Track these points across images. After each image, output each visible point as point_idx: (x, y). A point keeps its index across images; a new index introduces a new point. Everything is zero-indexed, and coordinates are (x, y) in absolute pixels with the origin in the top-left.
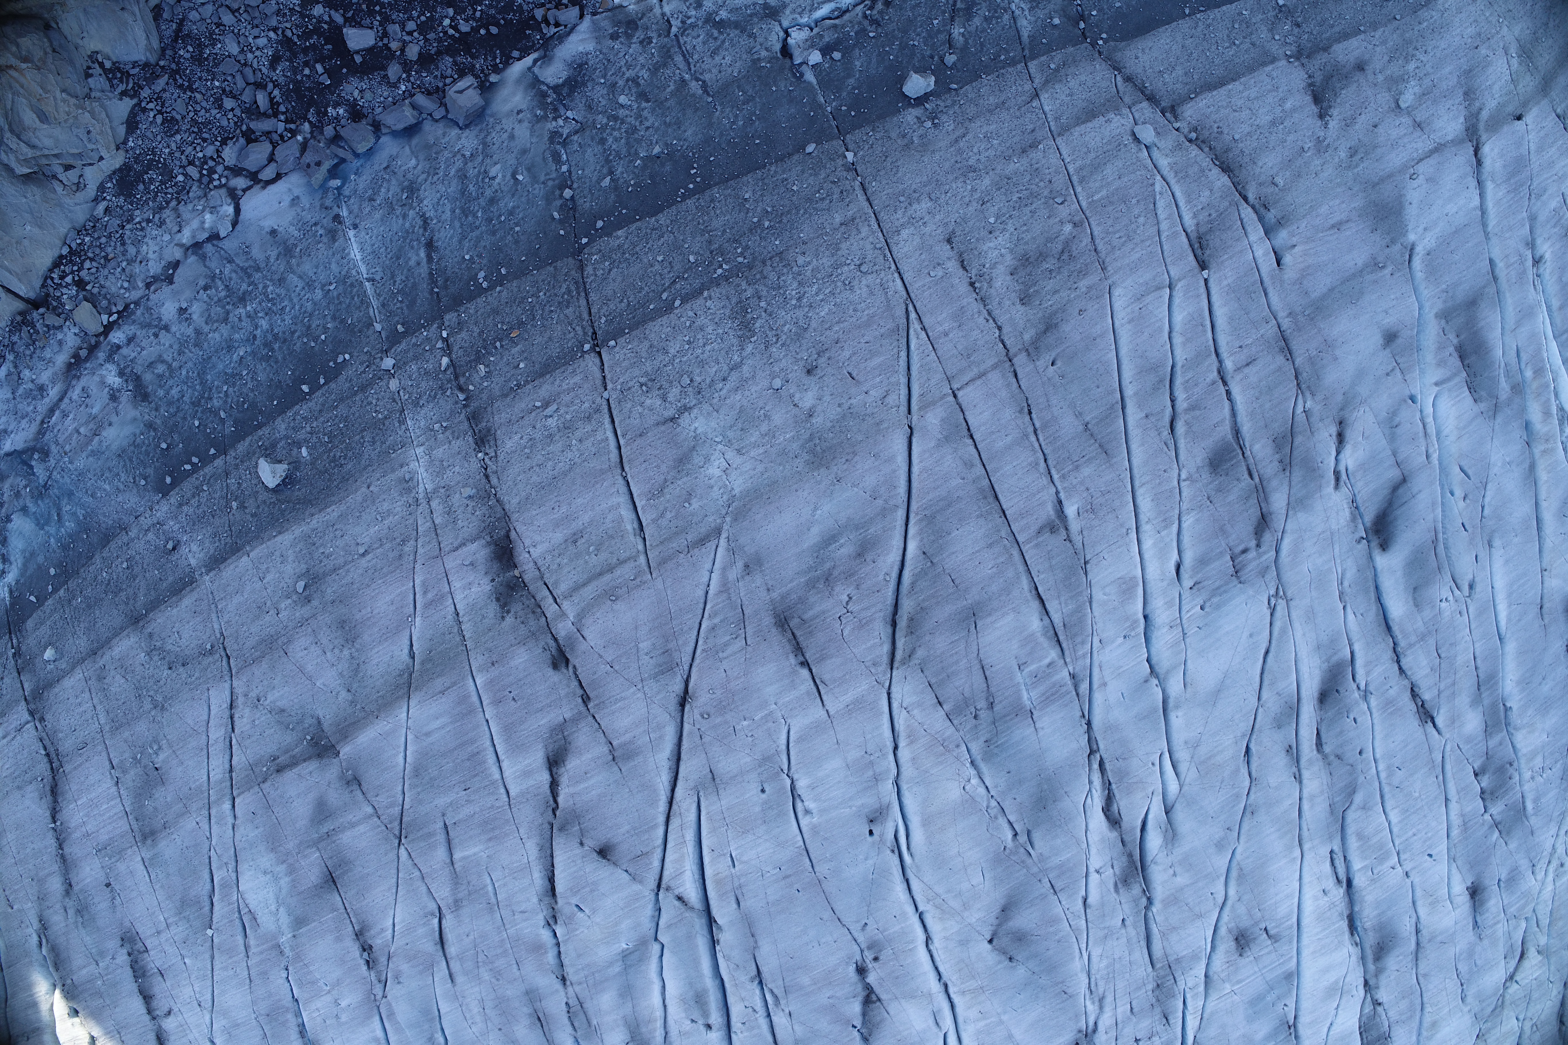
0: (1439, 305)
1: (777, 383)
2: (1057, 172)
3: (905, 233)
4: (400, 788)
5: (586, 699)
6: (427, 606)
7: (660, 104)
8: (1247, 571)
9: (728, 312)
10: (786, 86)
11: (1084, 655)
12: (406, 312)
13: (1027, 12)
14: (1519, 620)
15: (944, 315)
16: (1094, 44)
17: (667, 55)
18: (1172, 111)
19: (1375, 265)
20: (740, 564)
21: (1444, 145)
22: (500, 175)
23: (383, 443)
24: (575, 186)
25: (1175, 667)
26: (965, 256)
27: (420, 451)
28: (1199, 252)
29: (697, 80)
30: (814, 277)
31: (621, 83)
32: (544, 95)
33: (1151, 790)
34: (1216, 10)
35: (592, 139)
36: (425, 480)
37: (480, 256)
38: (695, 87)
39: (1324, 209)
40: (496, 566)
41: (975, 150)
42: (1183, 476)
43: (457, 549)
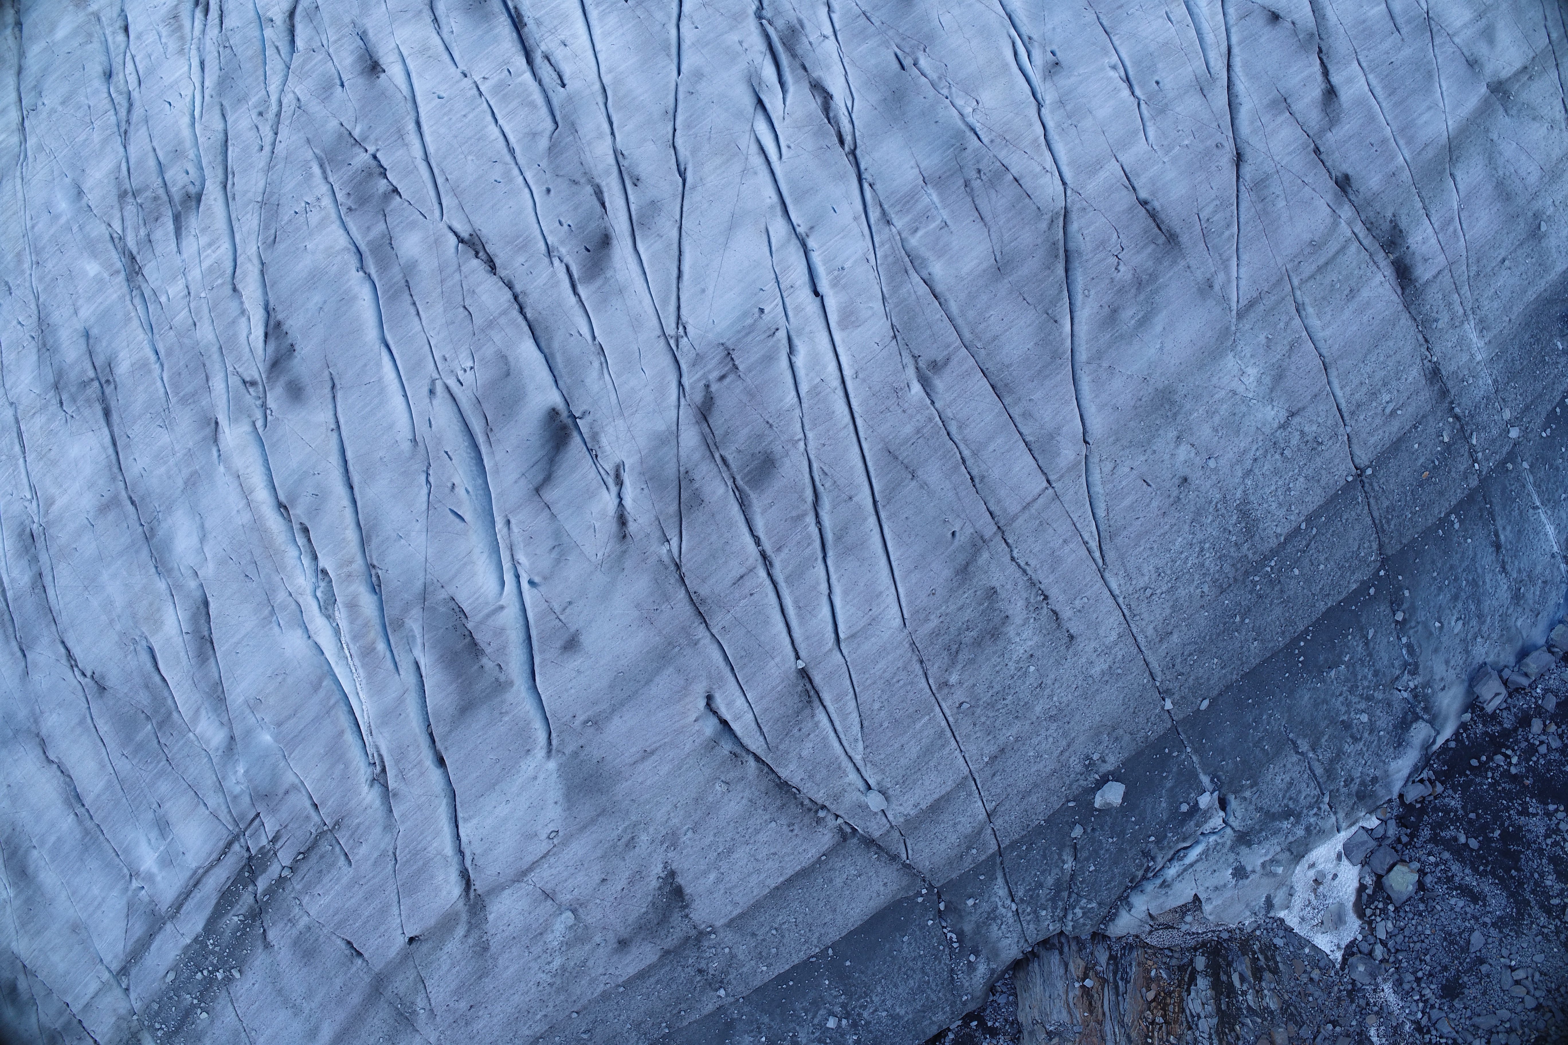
0: (509, 696)
1: (1212, 464)
2: (968, 736)
3: (1114, 636)
4: (1439, 60)
5: (1317, 151)
6: (1452, 219)
7: (1333, 721)
8: (718, 357)
9: (1261, 526)
10: (1227, 764)
11: (882, 244)
12: (1507, 482)
13: (1000, 904)
14: (365, 365)
15: (1070, 560)
16: (931, 887)
17: (1330, 773)
18: (846, 834)
19: (596, 722)
20: (1217, 287)
21: (514, 881)
22: (1453, 623)
23: (1506, 361)
24: (1393, 625)
25: (783, 246)
26: (1055, 626)
27: (1479, 358)
28: (809, 687)
29: (1302, 754)
30: (1192, 575)
31: (1366, 735)
32: (1426, 709)
33: (787, 120)
34: (796, 962)
35: (1384, 673)
36: (1470, 330)
37: (1459, 544)
38: (1304, 746)
39: (665, 769)
40: (1407, 261)
41: (1051, 740)
42: (802, 444)
43: (1439, 273)
